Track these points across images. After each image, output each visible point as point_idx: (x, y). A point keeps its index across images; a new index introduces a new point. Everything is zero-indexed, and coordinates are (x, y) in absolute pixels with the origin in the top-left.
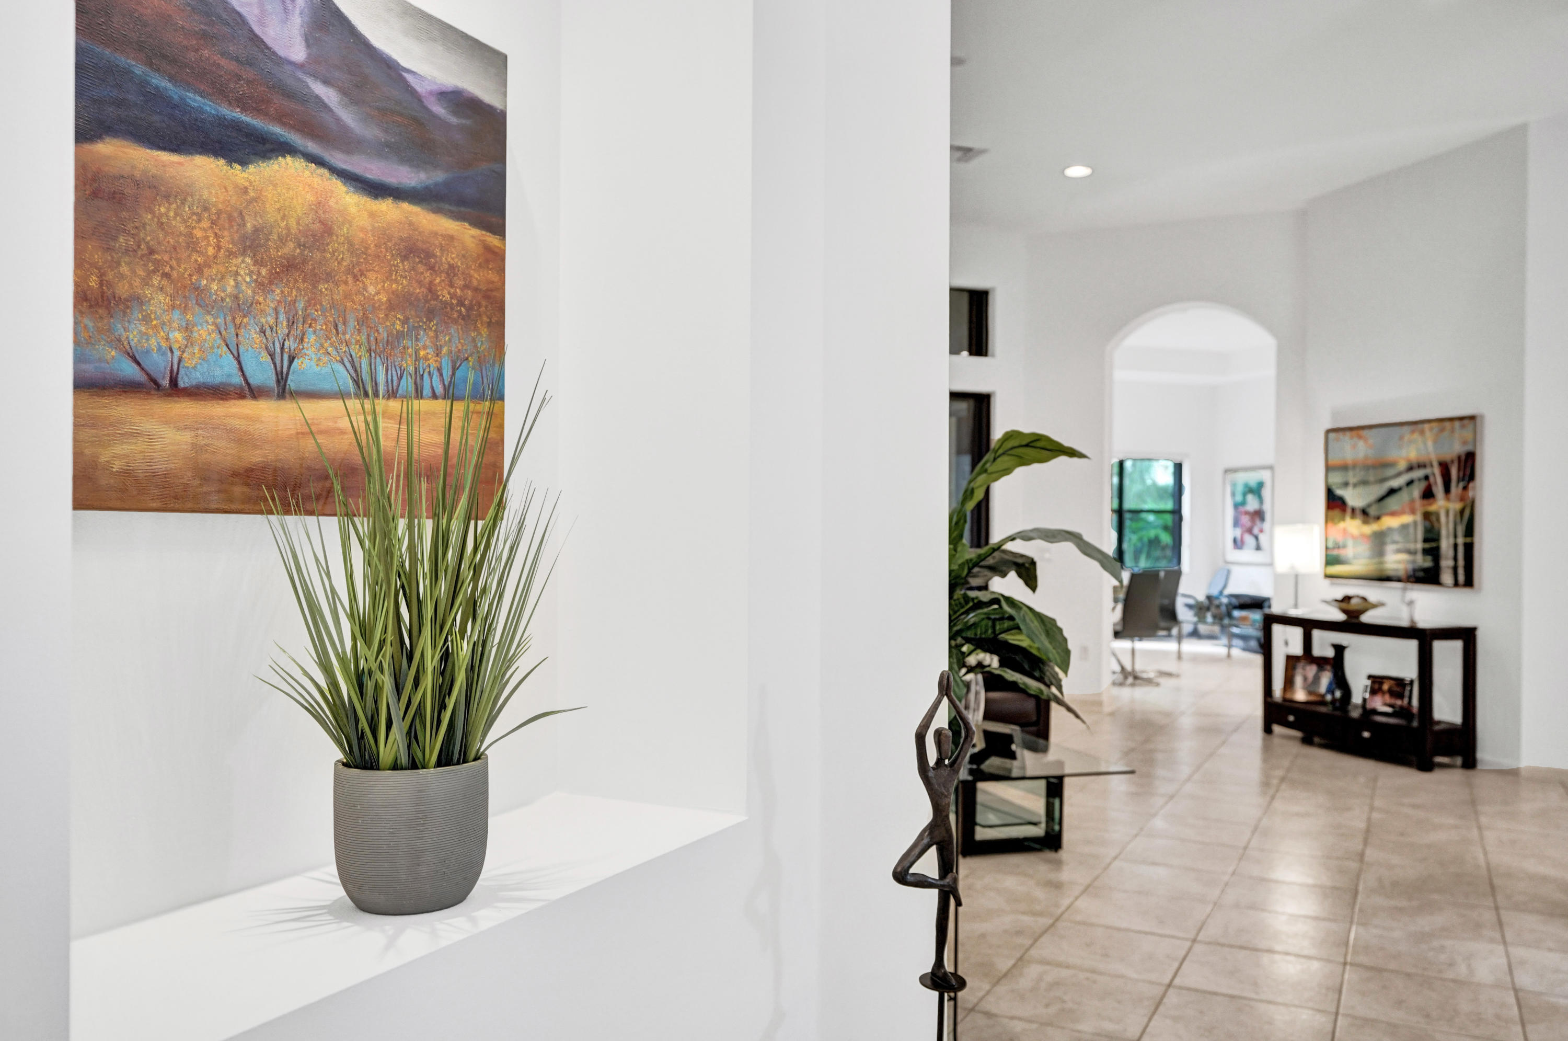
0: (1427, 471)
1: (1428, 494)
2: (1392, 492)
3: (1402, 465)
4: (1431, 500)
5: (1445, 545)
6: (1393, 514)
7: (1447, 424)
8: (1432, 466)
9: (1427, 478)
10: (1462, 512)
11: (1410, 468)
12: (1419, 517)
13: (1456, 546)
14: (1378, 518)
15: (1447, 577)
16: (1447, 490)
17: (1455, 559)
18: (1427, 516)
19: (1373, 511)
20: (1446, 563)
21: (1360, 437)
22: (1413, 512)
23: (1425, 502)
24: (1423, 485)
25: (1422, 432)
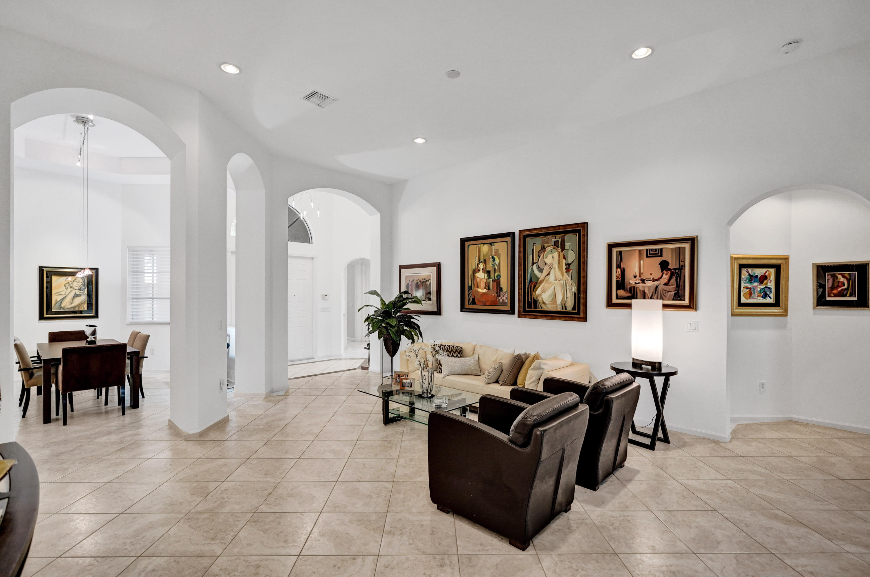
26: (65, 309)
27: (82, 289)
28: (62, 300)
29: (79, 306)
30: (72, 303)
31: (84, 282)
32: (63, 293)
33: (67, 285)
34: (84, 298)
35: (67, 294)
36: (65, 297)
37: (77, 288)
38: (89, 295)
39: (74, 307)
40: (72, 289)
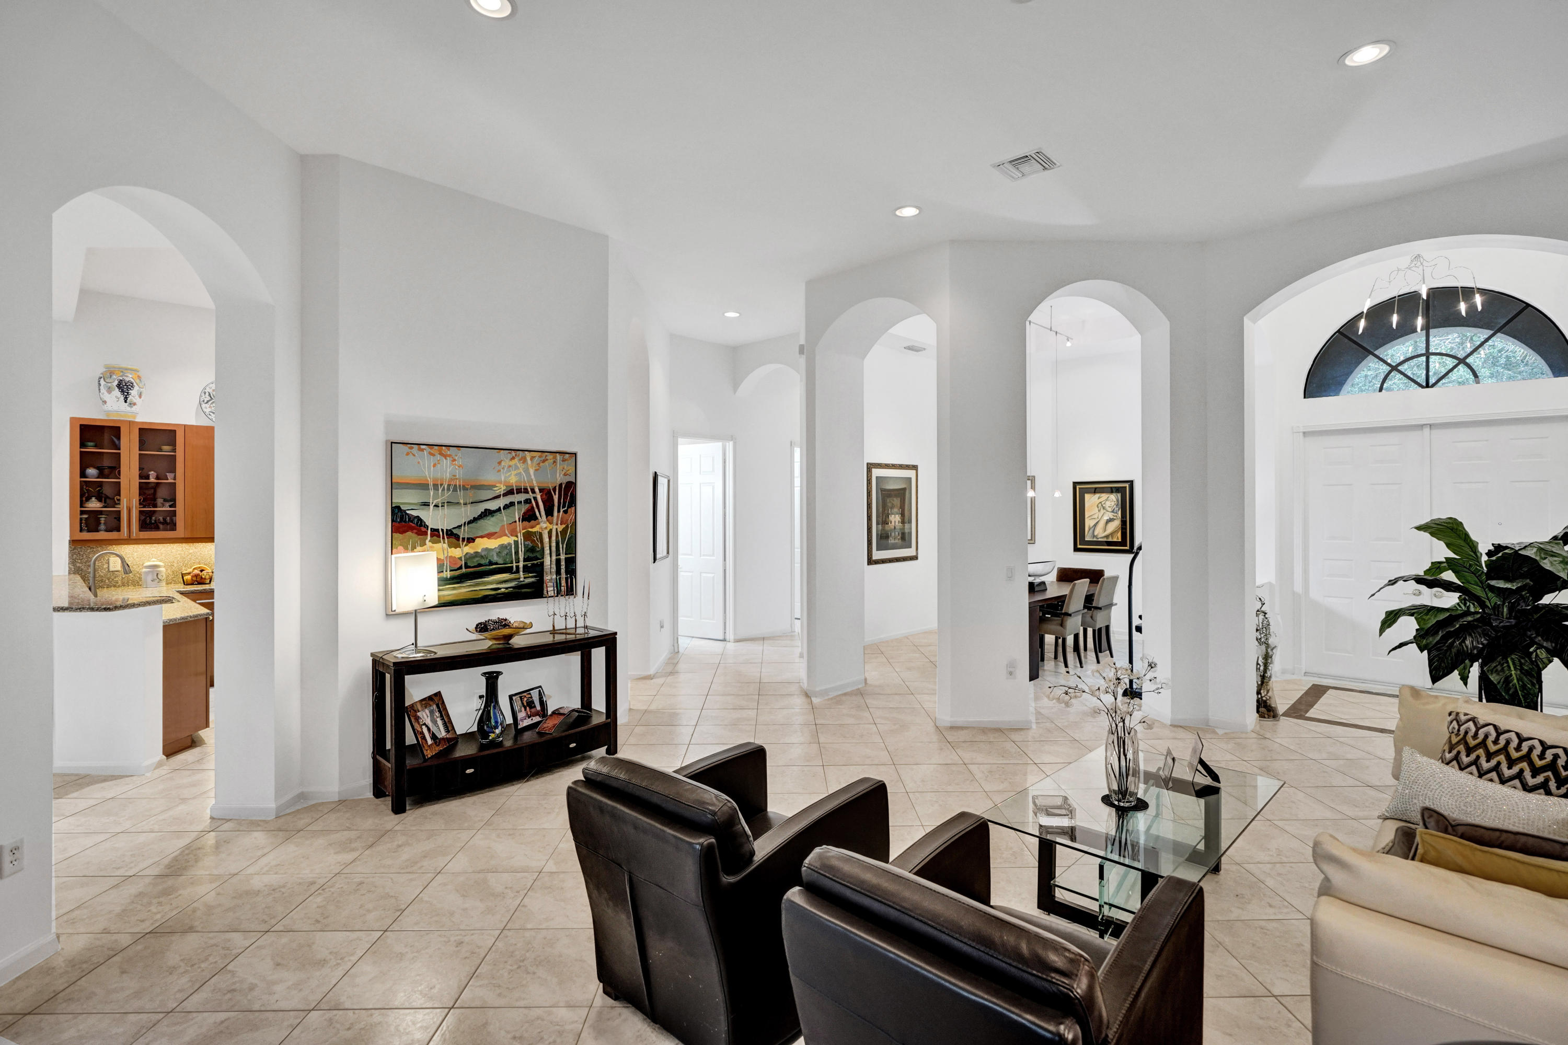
0: (530, 496)
1: (530, 516)
2: (487, 513)
3: (502, 489)
4: (533, 522)
5: (548, 561)
6: (490, 536)
7: (550, 457)
8: (533, 491)
9: (528, 501)
10: (564, 532)
11: (510, 492)
12: (520, 538)
13: (558, 562)
14: (471, 540)
15: (550, 589)
16: (549, 513)
17: (558, 572)
18: (528, 536)
19: (462, 533)
20: (550, 577)
21: (445, 456)
22: (514, 533)
23: (526, 523)
24: (524, 508)
25: (524, 460)
26: (1098, 539)
27: (1115, 511)
28: (1095, 525)
29: (1112, 534)
30: (1105, 530)
31: (1118, 501)
32: (1096, 516)
33: (1100, 505)
34: (1117, 523)
35: (1100, 517)
36: (1097, 523)
37: (1110, 510)
38: (1123, 523)
39: (1107, 537)
40: (1105, 511)
